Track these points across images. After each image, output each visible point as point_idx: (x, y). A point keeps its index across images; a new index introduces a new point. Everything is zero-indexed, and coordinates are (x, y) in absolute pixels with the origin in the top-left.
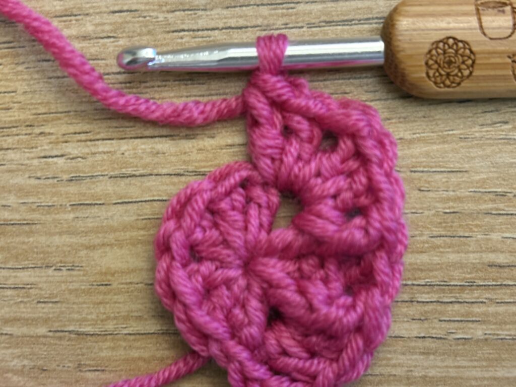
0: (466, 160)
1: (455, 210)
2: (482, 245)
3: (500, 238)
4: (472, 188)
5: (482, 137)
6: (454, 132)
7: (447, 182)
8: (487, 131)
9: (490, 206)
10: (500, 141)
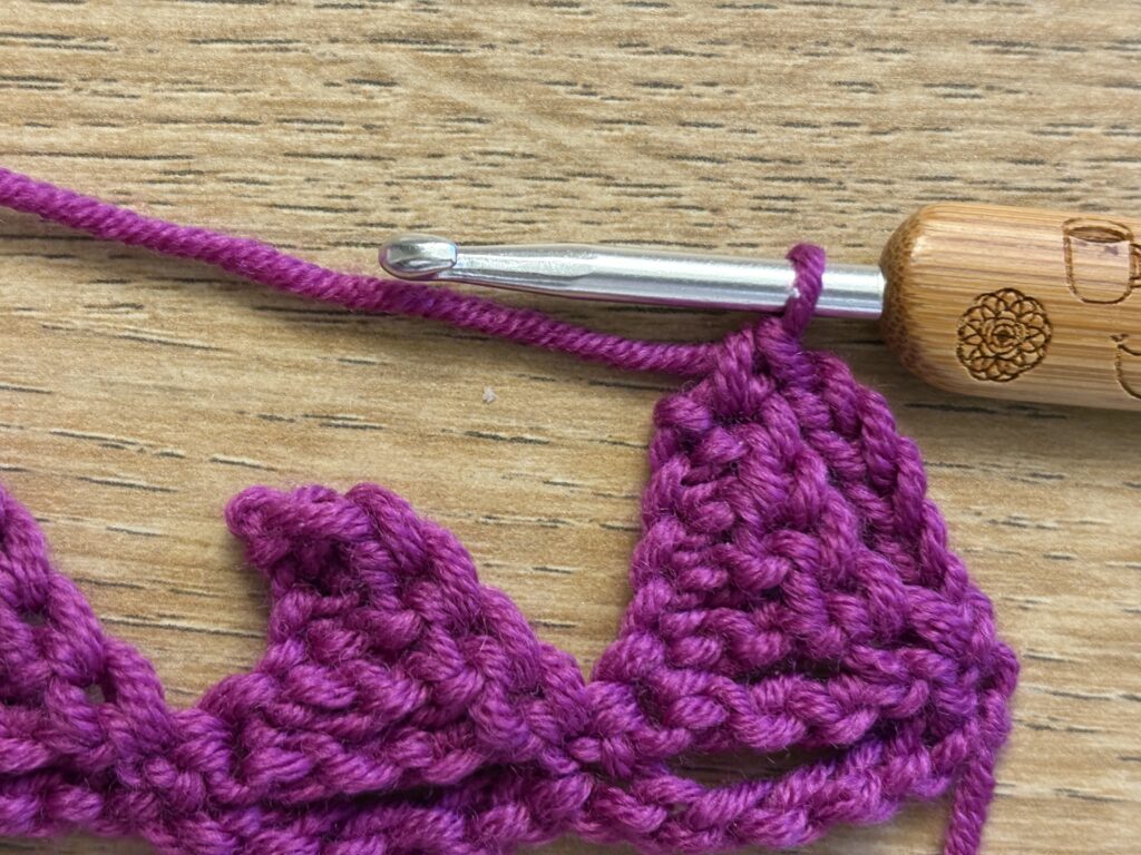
0: (52, 371)
1: (20, 466)
2: (67, 539)
3: (103, 527)
4: (58, 425)
5: (88, 330)
6: (33, 313)
7: (9, 409)
8: (99, 320)
9: (89, 466)
10: (123, 342)
